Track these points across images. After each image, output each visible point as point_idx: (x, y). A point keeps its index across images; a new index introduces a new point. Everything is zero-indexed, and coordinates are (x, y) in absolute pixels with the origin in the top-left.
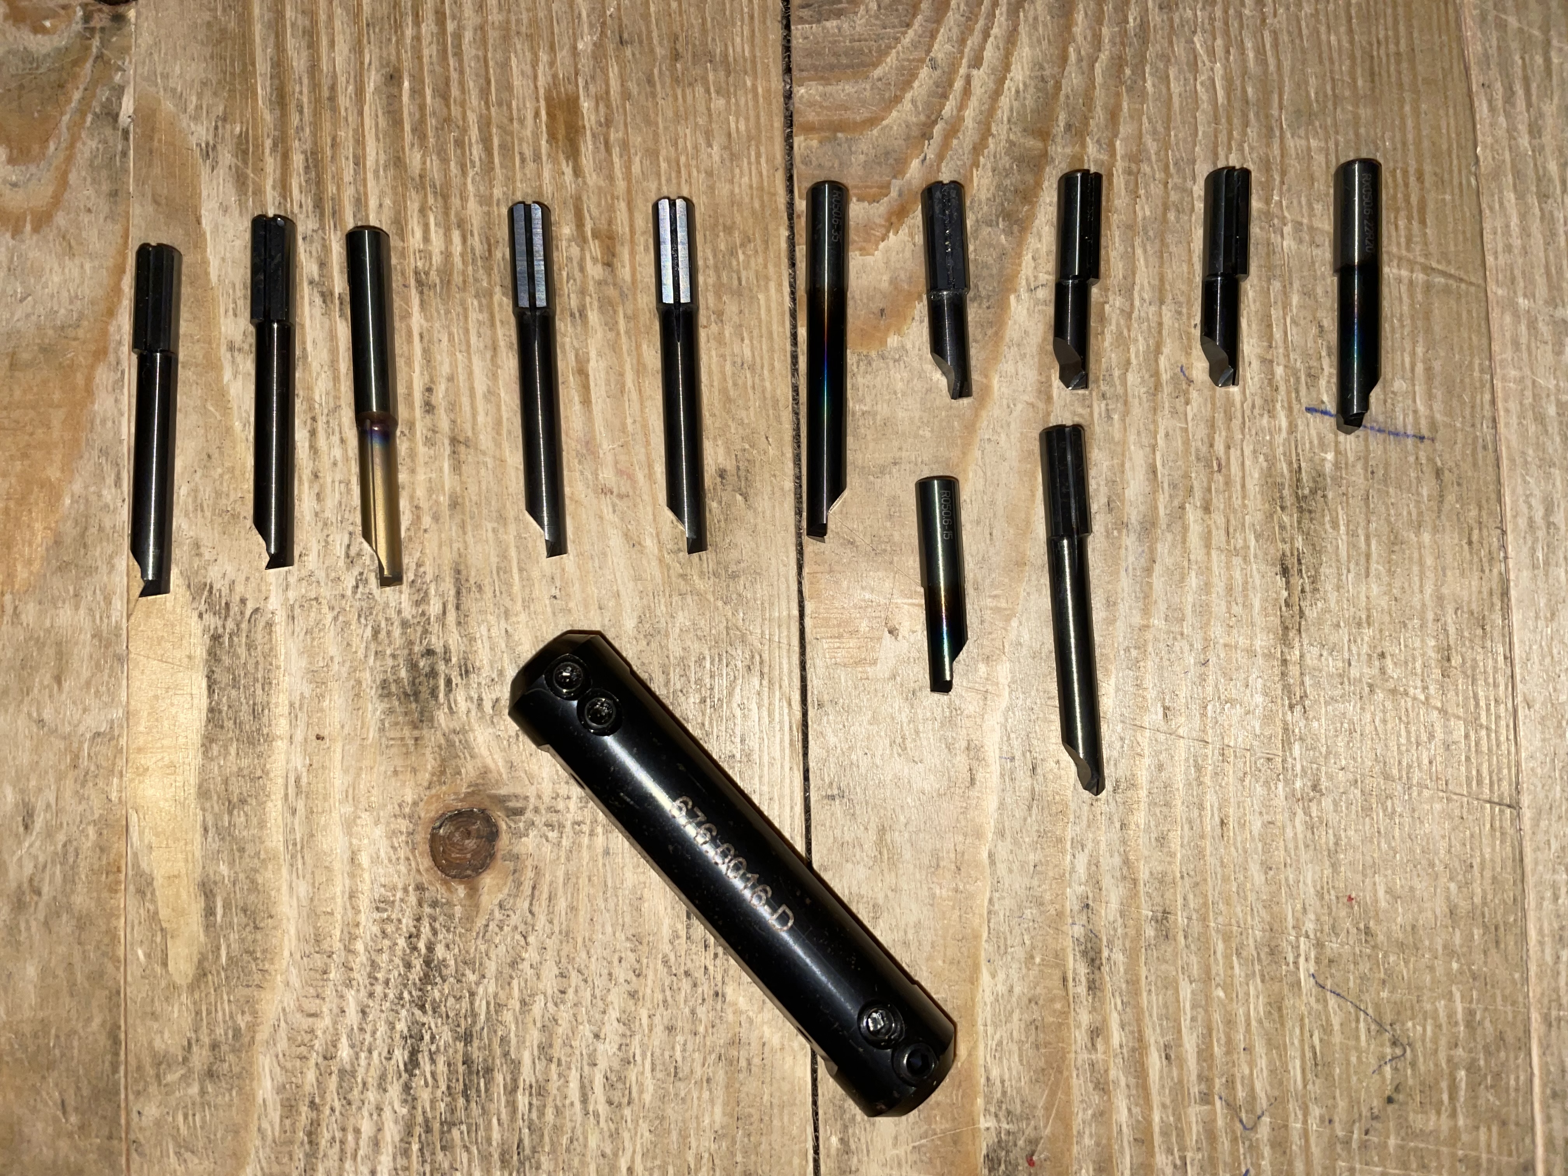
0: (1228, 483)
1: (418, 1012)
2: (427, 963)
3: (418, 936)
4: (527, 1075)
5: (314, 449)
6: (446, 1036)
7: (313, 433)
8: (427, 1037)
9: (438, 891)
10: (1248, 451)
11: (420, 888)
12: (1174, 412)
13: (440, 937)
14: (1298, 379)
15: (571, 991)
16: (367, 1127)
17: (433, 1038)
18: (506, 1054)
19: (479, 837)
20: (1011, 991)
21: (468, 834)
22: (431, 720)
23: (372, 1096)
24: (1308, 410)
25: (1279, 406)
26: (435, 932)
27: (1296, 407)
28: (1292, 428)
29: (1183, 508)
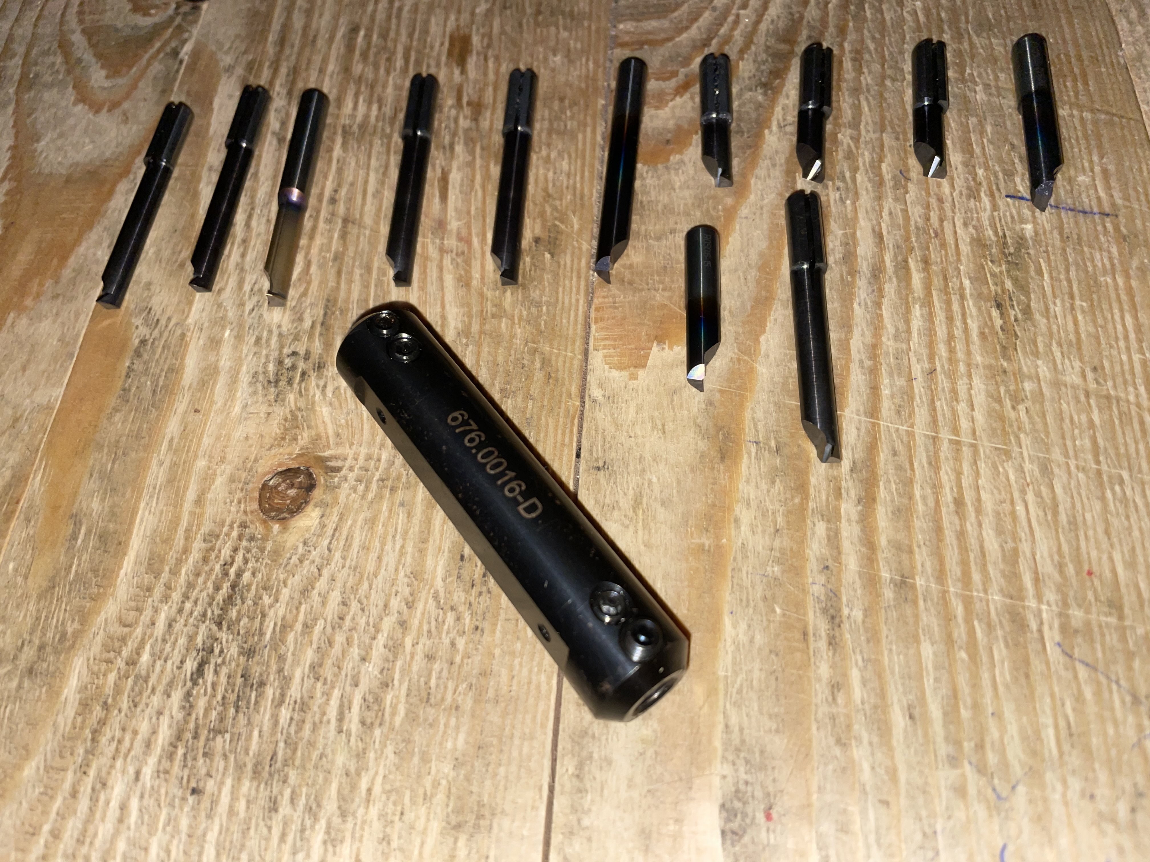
0: (943, 245)
1: (215, 628)
2: (233, 587)
3: (232, 564)
4: (294, 692)
5: (248, 225)
6: (234, 650)
7: (250, 217)
8: (217, 651)
9: (257, 529)
10: (959, 223)
11: (243, 525)
12: (896, 200)
13: (250, 565)
14: (997, 177)
15: (348, 618)
16: (144, 727)
17: (221, 651)
18: (280, 671)
19: (300, 488)
20: (752, 641)
21: (292, 486)
22: (283, 400)
23: (156, 700)
24: (1007, 196)
25: (982, 195)
26: (246, 561)
27: (997, 194)
28: (995, 207)
29: (906, 261)
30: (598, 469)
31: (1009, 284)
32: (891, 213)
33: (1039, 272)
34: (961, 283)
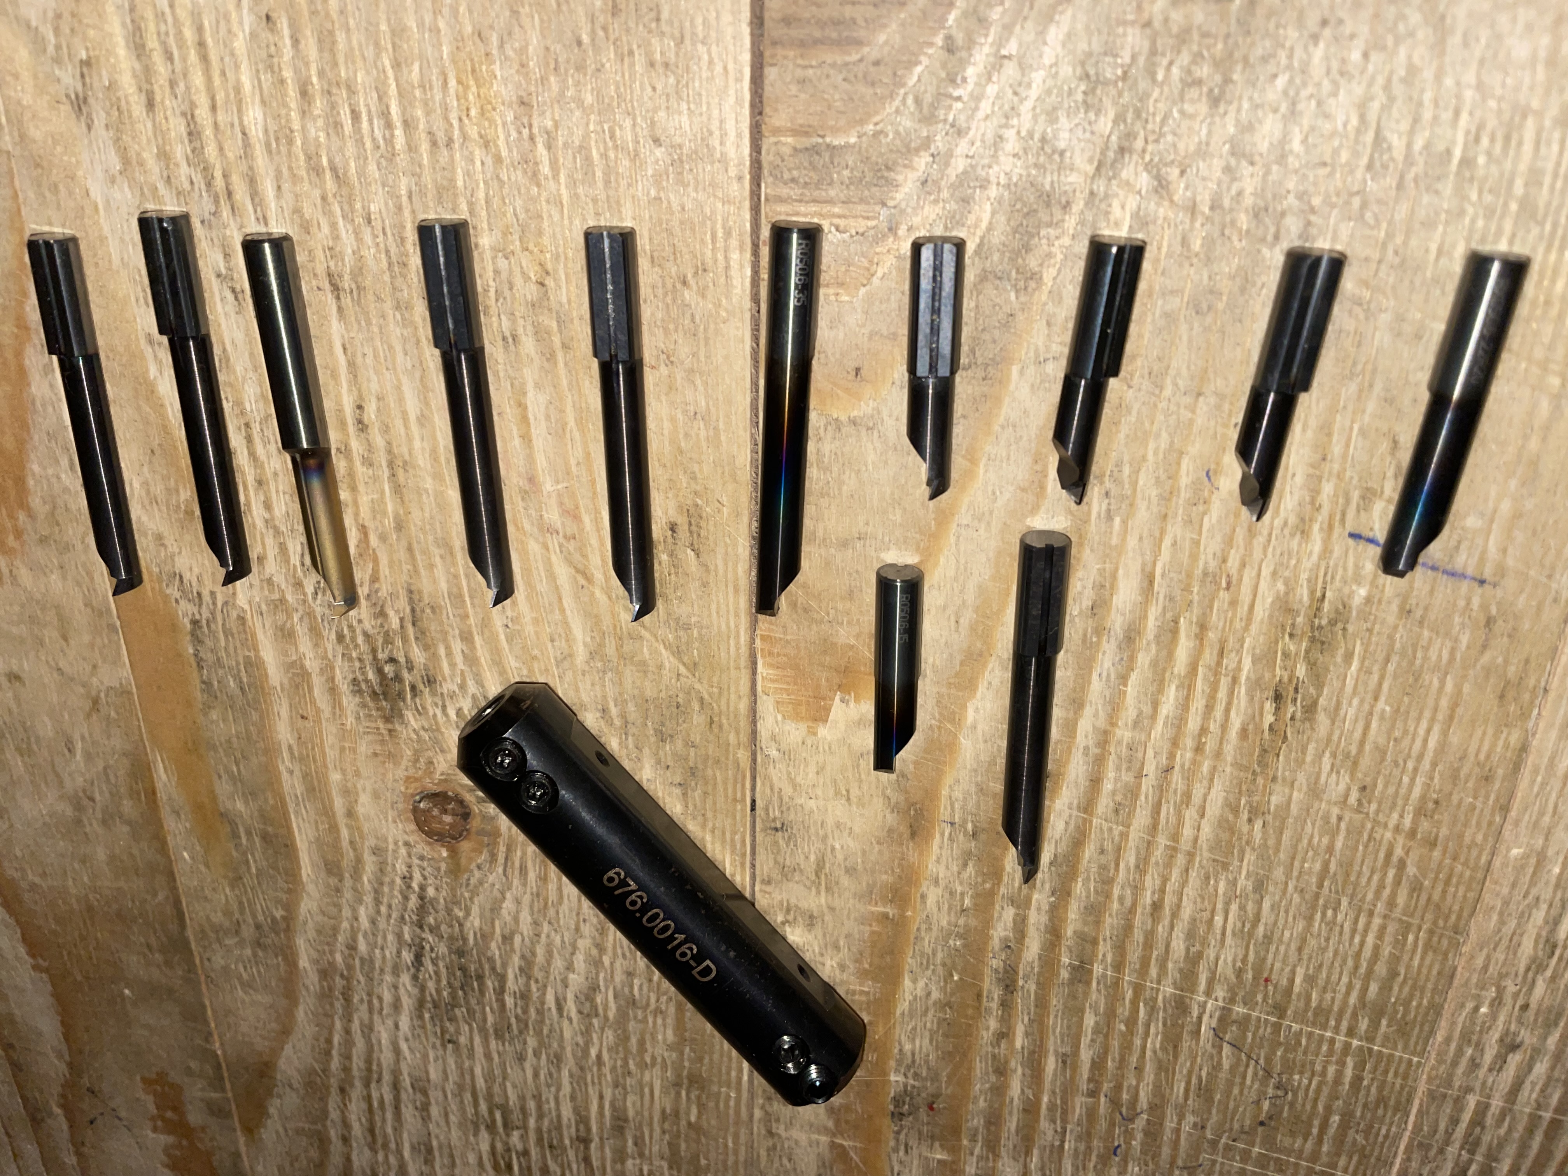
0: (1234, 603)
1: (418, 930)
2: (422, 898)
3: (411, 878)
4: (511, 984)
5: (252, 454)
6: (442, 949)
7: (249, 439)
8: (427, 947)
9: (424, 849)
10: (1266, 572)
11: (408, 844)
12: (1188, 522)
13: (430, 882)
14: (1348, 501)
15: (543, 936)
16: (387, 997)
17: (432, 949)
18: (493, 969)
19: (454, 814)
21: (445, 811)
23: (388, 978)
24: (1351, 535)
25: (1316, 527)
26: (425, 878)
27: (1337, 530)
28: (1326, 551)
29: (1176, 622)
30: (776, 829)
31: (1301, 671)
32: (1174, 544)
33: (1348, 657)
34: (1240, 662)
